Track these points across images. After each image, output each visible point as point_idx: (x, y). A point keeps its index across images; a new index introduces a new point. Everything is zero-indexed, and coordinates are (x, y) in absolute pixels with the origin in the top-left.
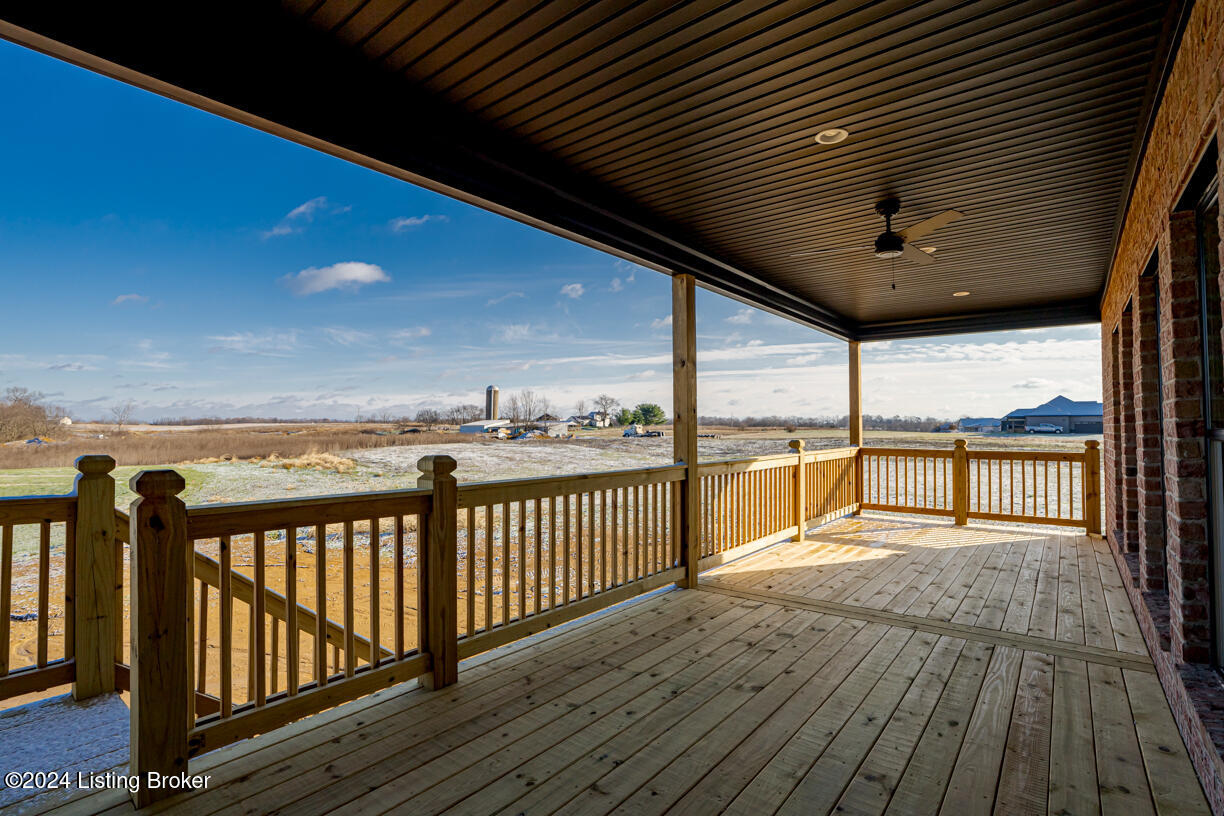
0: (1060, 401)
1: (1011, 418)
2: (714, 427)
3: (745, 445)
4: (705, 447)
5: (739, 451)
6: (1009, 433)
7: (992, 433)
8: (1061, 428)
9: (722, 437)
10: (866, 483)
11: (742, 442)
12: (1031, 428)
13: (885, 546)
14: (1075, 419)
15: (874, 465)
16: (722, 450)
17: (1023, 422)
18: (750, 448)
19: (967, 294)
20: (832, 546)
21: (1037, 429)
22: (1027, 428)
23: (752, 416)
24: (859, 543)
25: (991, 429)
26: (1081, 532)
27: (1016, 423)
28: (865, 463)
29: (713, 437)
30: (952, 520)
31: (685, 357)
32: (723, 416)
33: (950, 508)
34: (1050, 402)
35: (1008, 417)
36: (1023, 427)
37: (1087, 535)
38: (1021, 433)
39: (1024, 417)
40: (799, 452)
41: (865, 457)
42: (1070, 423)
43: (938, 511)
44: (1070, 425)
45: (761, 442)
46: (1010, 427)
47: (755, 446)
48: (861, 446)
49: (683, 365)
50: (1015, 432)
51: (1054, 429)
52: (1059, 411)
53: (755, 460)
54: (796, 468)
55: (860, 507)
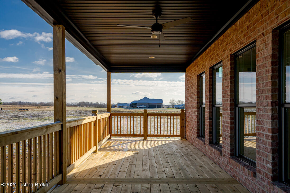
0: (146, 98)
1: (133, 103)
2: (26, 106)
3: (42, 113)
4: (24, 114)
5: (40, 116)
6: (132, 108)
7: (127, 108)
8: (146, 107)
9: (31, 110)
10: (113, 126)
11: (41, 112)
12: (138, 106)
13: (129, 150)
14: (149, 104)
15: (116, 119)
16: (32, 115)
17: (136, 105)
18: (45, 114)
19: (154, 57)
20: (111, 153)
21: (140, 107)
22: (137, 107)
23: (43, 102)
24: (120, 150)
25: (127, 107)
26: (179, 138)
27: (134, 105)
28: (113, 119)
29: (27, 110)
30: (143, 138)
31: (61, 68)
32: (30, 102)
33: (142, 134)
34: (143, 99)
35: (132, 103)
36: (136, 106)
37: (181, 139)
38: (135, 108)
39: (136, 103)
40: (96, 115)
41: (113, 116)
42: (148, 105)
43: (138, 135)
44: (148, 106)
45: (49, 112)
46: (133, 106)
47: (47, 113)
48: (111, 112)
49: (60, 72)
50: (134, 108)
51: (144, 107)
52: (145, 102)
53: (85, 119)
54: (95, 122)
55: (111, 136)
